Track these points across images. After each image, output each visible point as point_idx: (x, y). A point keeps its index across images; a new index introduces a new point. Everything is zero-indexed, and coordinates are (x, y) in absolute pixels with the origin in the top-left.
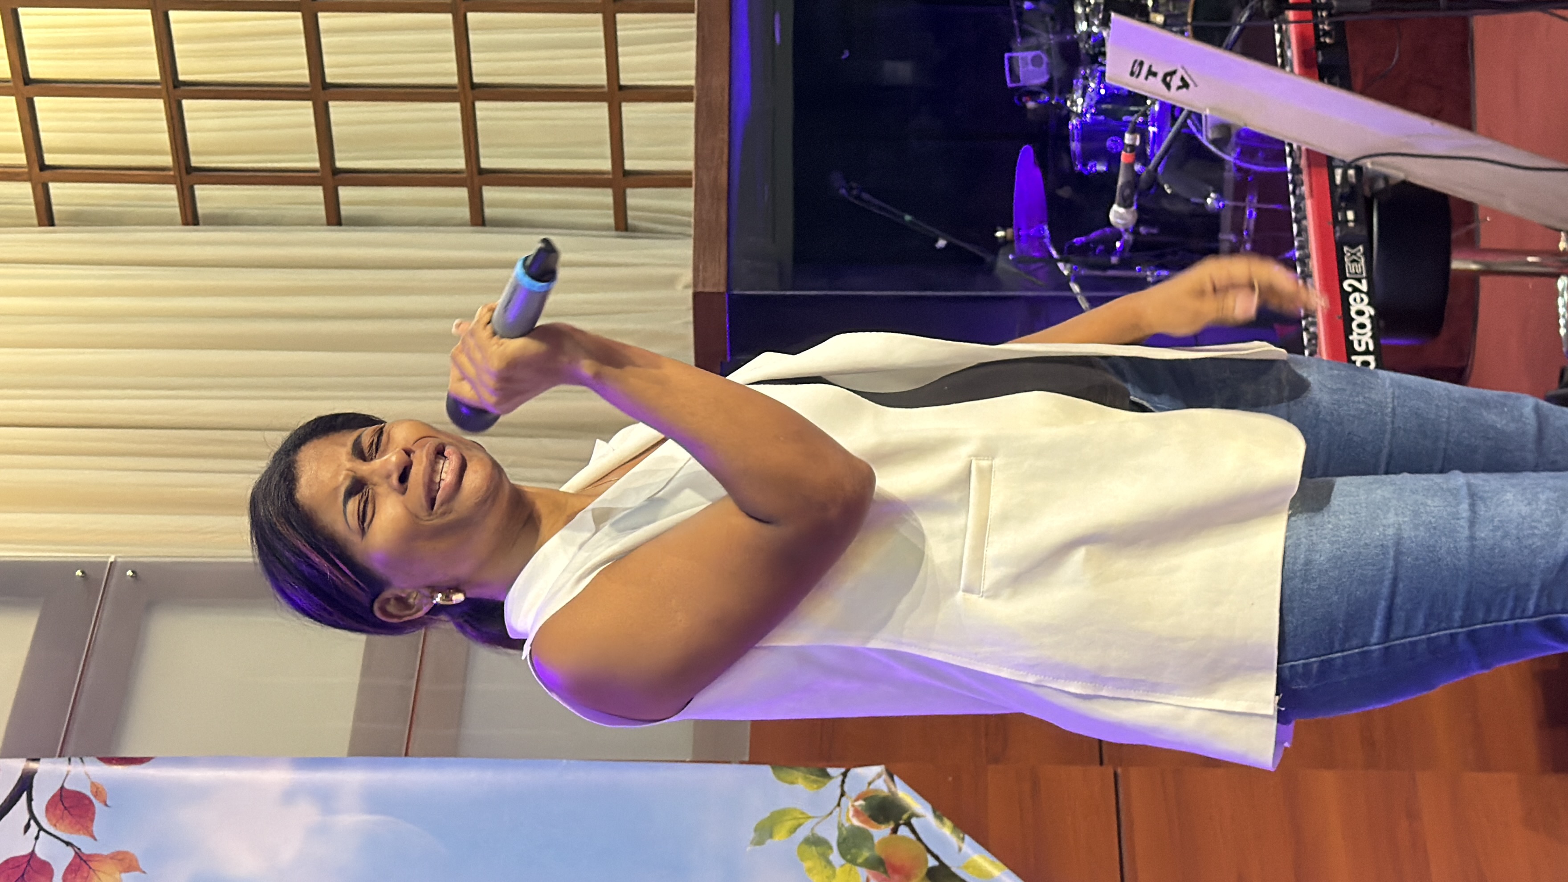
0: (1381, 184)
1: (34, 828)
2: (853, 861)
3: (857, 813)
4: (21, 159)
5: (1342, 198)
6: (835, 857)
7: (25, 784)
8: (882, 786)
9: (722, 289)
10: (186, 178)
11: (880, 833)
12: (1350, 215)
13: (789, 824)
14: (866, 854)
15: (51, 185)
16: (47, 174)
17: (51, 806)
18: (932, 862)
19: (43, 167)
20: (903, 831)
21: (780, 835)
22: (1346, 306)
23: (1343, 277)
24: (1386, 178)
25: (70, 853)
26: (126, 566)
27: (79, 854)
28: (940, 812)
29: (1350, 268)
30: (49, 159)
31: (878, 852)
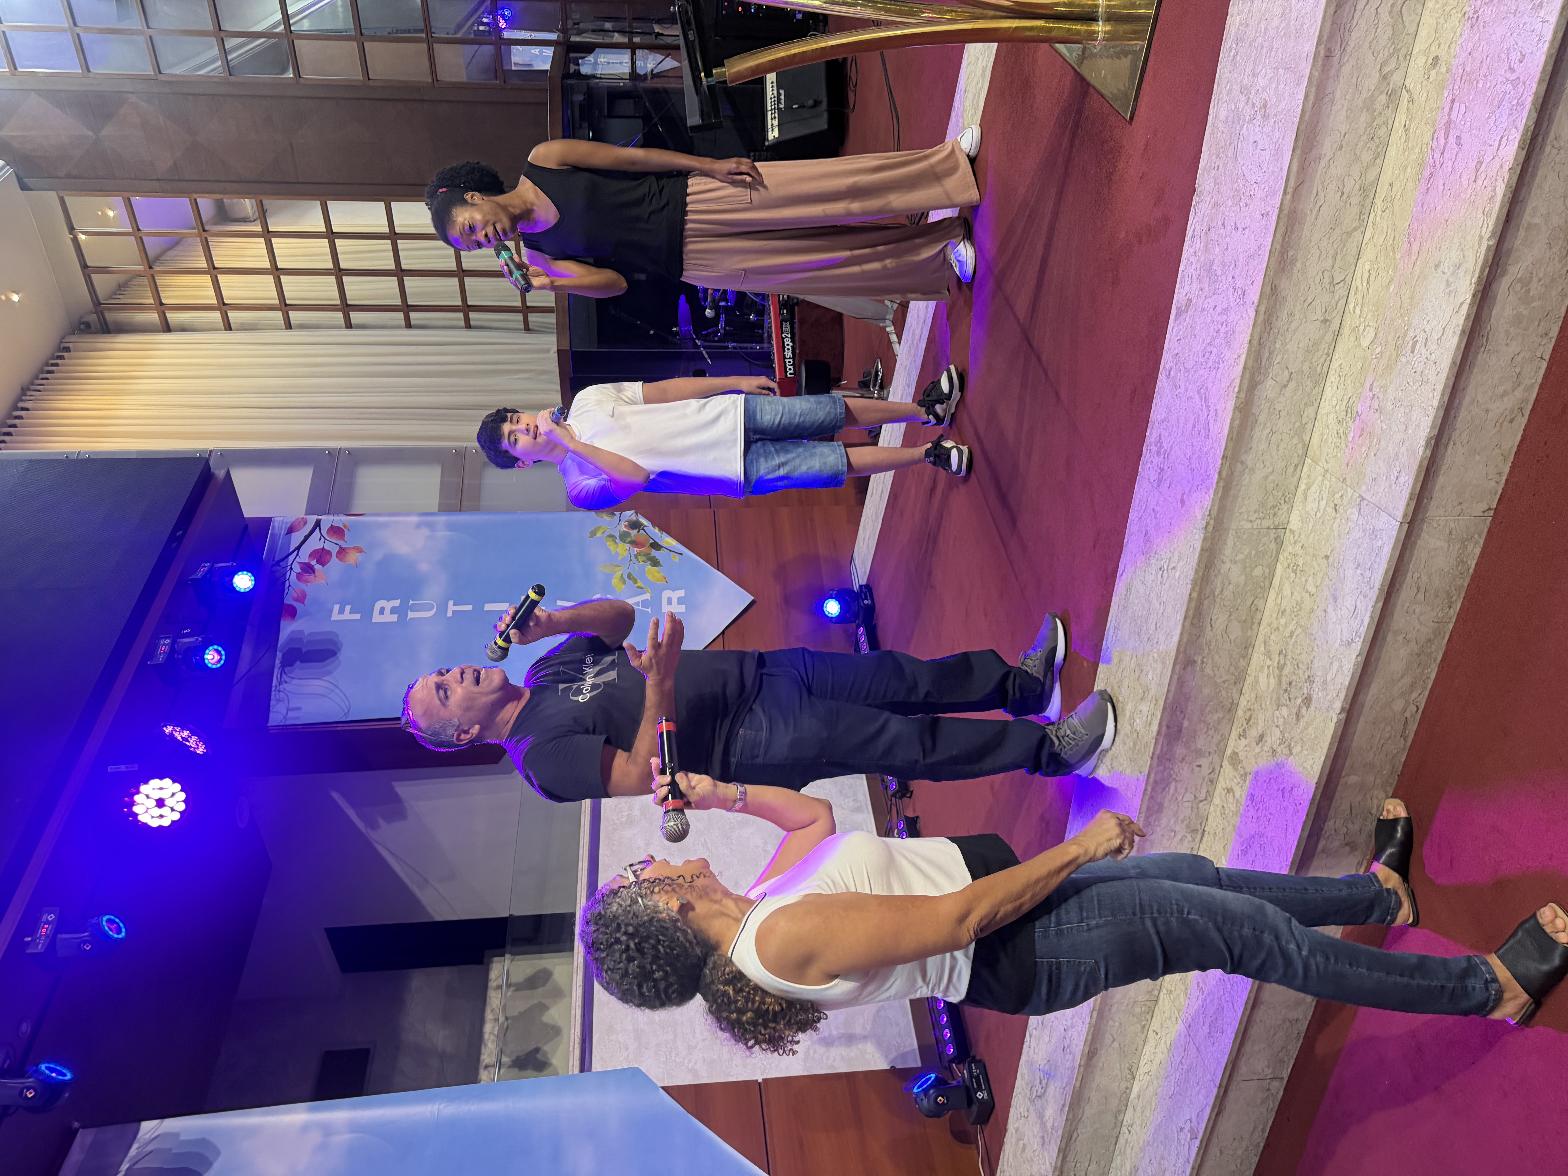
0: (795, 301)
1: (323, 539)
2: (624, 542)
3: (625, 526)
4: (277, 302)
5: (783, 305)
6: (618, 540)
7: (318, 524)
8: (634, 518)
9: (568, 348)
10: (346, 309)
11: (634, 532)
12: (785, 311)
13: (602, 531)
14: (629, 539)
15: (290, 313)
16: (288, 307)
17: (328, 532)
18: (652, 541)
19: (286, 305)
20: (642, 532)
21: (599, 535)
22: (783, 343)
23: (782, 333)
24: (797, 299)
25: (338, 548)
26: (346, 449)
27: (341, 547)
28: (654, 525)
29: (785, 329)
30: (288, 302)
31: (633, 538)
